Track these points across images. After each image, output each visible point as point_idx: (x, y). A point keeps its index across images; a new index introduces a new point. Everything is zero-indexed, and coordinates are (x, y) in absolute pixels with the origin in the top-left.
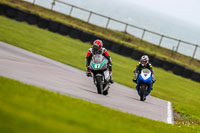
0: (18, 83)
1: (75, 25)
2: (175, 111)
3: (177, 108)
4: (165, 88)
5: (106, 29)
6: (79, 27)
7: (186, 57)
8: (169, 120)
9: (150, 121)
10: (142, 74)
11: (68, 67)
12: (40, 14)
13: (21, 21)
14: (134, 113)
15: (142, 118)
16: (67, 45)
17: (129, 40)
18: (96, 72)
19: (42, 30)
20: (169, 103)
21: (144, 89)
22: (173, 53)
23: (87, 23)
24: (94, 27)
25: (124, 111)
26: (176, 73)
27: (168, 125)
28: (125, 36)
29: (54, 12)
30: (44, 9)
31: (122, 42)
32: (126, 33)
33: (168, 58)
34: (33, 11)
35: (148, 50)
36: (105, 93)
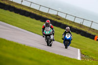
0: (5, 40)
1: (33, 12)
2: (81, 54)
3: (82, 52)
4: (77, 42)
5: (48, 14)
6: (35, 13)
7: (87, 27)
8: (79, 58)
9: (70, 58)
10: (66, 36)
11: (30, 32)
12: (16, 6)
13: (6, 10)
14: (62, 55)
15: (65, 57)
16: (29, 21)
17: (59, 19)
19: (16, 14)
20: (79, 50)
21: (67, 43)
22: (81, 25)
23: (38, 11)
24: (42, 13)
25: (57, 54)
26: (82, 35)
27: (78, 60)
28: (57, 17)
29: (23, 5)
30: (17, 4)
31: (56, 20)
32: (57, 15)
33: (78, 28)
34: (12, 5)
35: (68, 24)
36: (51, 45)
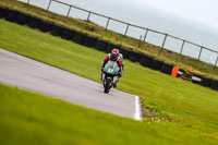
1: (34, 14)
2: (143, 106)
3: (145, 103)
4: (134, 81)
5: (67, 18)
6: (38, 16)
7: (154, 46)
8: (138, 116)
14: (99, 109)
15: (107, 114)
17: (92, 29)
18: (107, 75)
20: (137, 98)
22: (140, 43)
23: (47, 11)
24: (54, 15)
25: (88, 106)
28: (88, 25)
31: (84, 31)
32: (88, 21)
33: (135, 48)
